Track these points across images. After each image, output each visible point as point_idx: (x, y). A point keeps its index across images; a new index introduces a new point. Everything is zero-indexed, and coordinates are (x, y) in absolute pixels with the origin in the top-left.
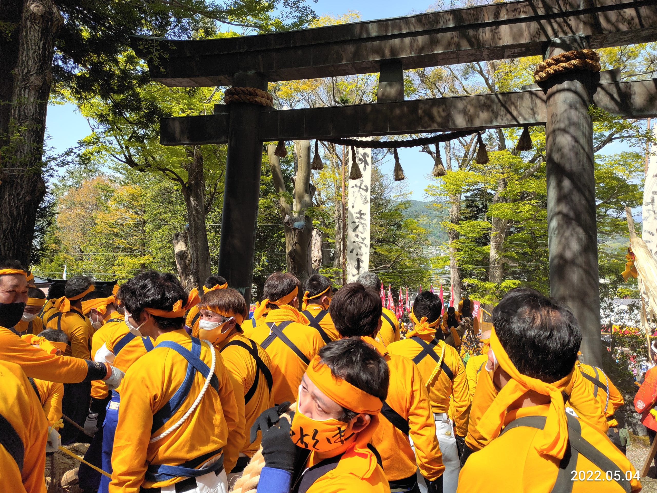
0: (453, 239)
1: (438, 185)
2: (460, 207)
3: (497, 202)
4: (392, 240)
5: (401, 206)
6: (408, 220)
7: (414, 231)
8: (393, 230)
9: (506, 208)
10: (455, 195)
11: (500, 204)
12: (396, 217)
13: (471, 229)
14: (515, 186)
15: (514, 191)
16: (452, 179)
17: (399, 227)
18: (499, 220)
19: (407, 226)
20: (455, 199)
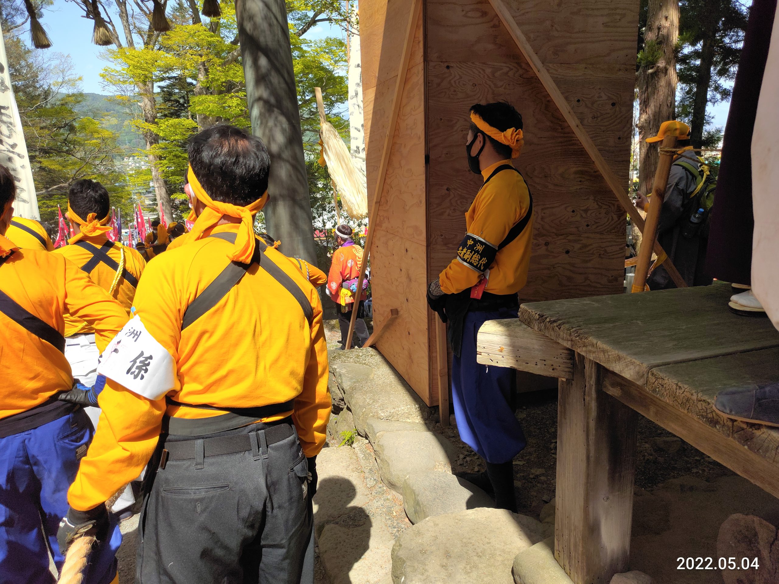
0: (151, 143)
1: (119, 68)
2: (155, 101)
3: (200, 94)
4: (65, 148)
5: (70, 99)
6: (84, 119)
7: (96, 135)
8: (63, 134)
9: (211, 102)
10: (144, 83)
11: (204, 97)
12: (65, 115)
13: (172, 129)
14: (218, 73)
15: (217, 80)
16: (136, 59)
17: (72, 129)
18: (206, 118)
19: (83, 128)
20: (146, 90)
